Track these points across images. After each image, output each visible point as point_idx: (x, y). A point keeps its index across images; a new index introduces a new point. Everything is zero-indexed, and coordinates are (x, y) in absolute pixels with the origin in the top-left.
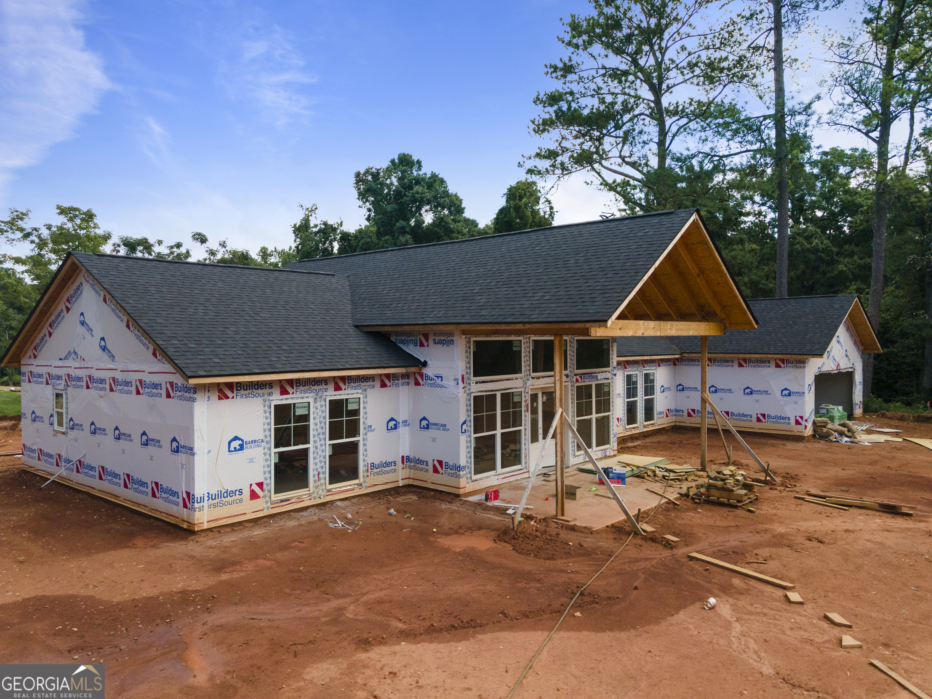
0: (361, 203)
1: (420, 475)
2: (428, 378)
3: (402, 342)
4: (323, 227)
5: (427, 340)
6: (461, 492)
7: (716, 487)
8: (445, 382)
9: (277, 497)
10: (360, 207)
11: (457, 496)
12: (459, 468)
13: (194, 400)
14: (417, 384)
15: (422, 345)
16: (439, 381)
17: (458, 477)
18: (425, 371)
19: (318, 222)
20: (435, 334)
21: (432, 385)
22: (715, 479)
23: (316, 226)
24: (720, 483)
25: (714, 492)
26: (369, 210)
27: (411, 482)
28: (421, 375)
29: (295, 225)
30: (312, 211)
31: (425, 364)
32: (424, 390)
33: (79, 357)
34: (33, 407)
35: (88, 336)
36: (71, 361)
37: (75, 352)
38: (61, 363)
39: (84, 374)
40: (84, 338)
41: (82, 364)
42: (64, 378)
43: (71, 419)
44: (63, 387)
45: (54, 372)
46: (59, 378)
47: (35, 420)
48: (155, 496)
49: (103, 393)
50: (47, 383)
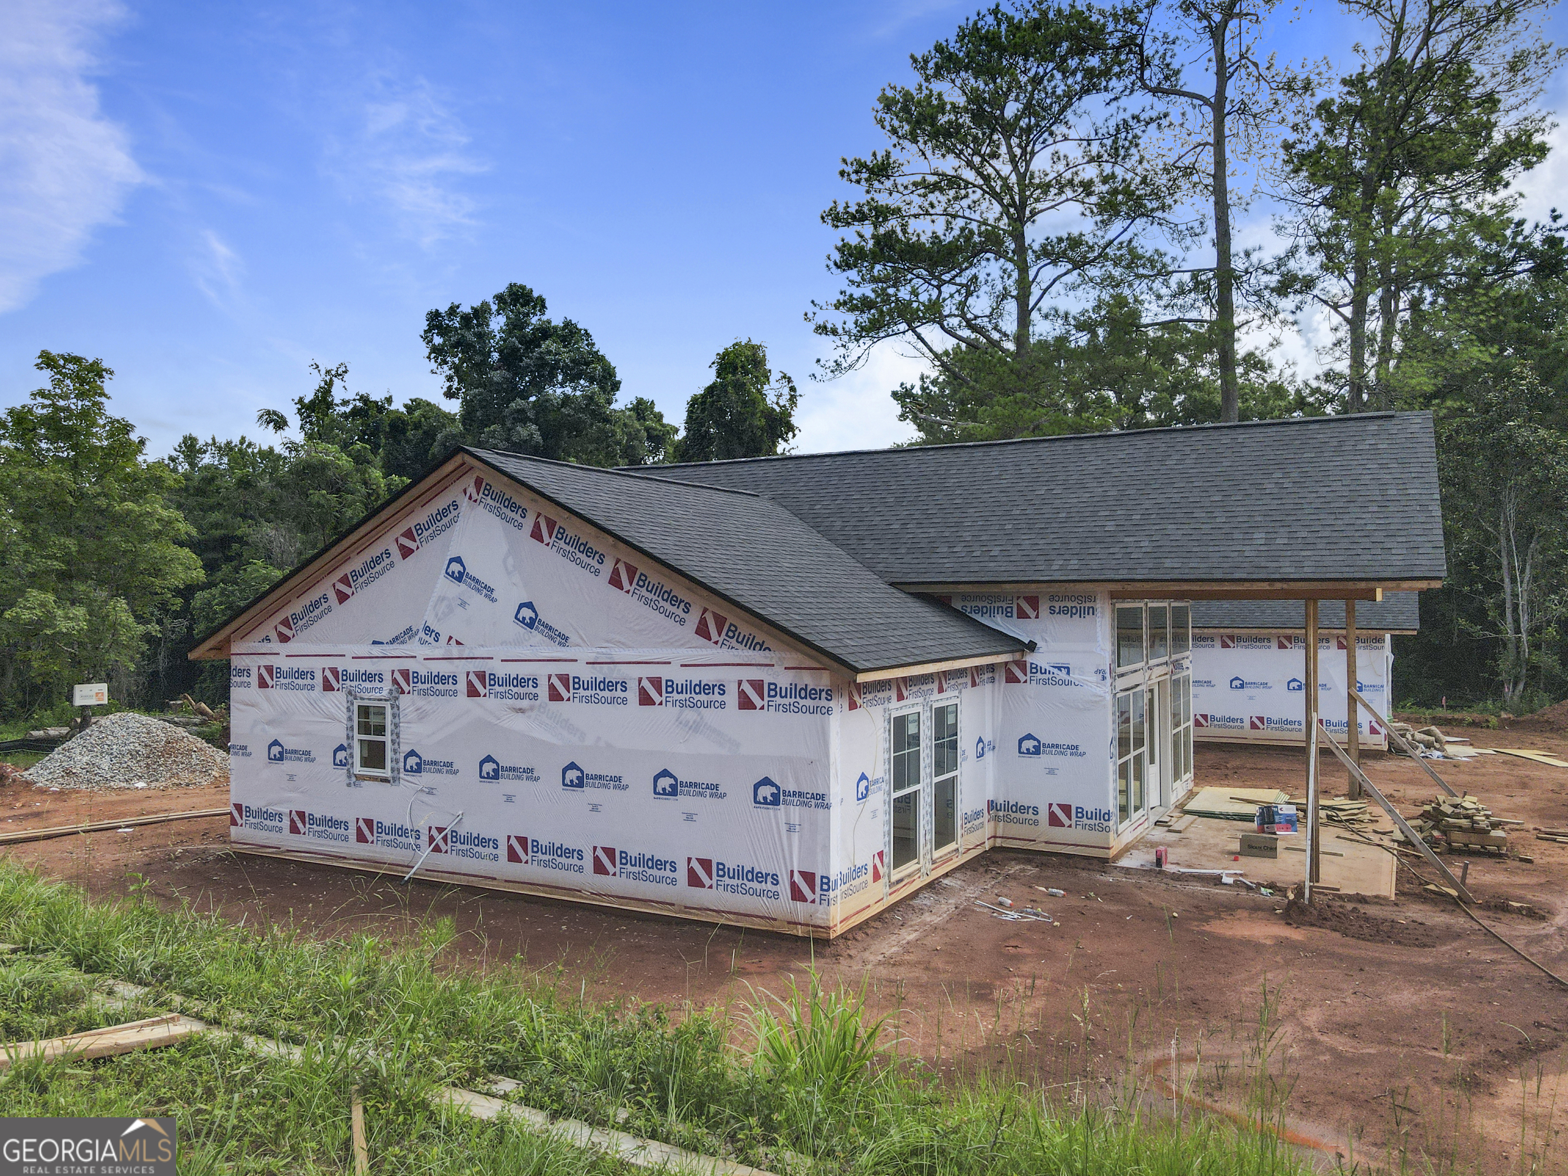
0: (433, 365)
2: (1036, 669)
3: (978, 610)
4: (359, 404)
5: (1035, 608)
6: (1112, 853)
7: (1460, 828)
8: (1074, 676)
9: (896, 875)
10: (432, 372)
11: (1104, 861)
12: (1107, 816)
13: (829, 711)
14: (1012, 679)
15: (1022, 615)
16: (1063, 675)
17: (1106, 830)
18: (1030, 658)
19: (350, 395)
20: (1052, 598)
21: (1045, 682)
22: (1457, 816)
23: (345, 403)
24: (1464, 822)
25: (1456, 835)
26: (450, 378)
27: (999, 843)
28: (1022, 666)
29: (301, 400)
30: (337, 375)
31: (1032, 646)
32: (1029, 690)
33: (443, 639)
34: (274, 733)
35: (477, 600)
36: (412, 647)
37: (428, 630)
38: (376, 651)
39: (460, 669)
40: (463, 604)
41: (455, 651)
42: (387, 677)
43: (412, 753)
44: (385, 693)
45: (353, 667)
46: (369, 677)
47: (281, 758)
48: (700, 884)
49: (525, 703)
50: (328, 687)
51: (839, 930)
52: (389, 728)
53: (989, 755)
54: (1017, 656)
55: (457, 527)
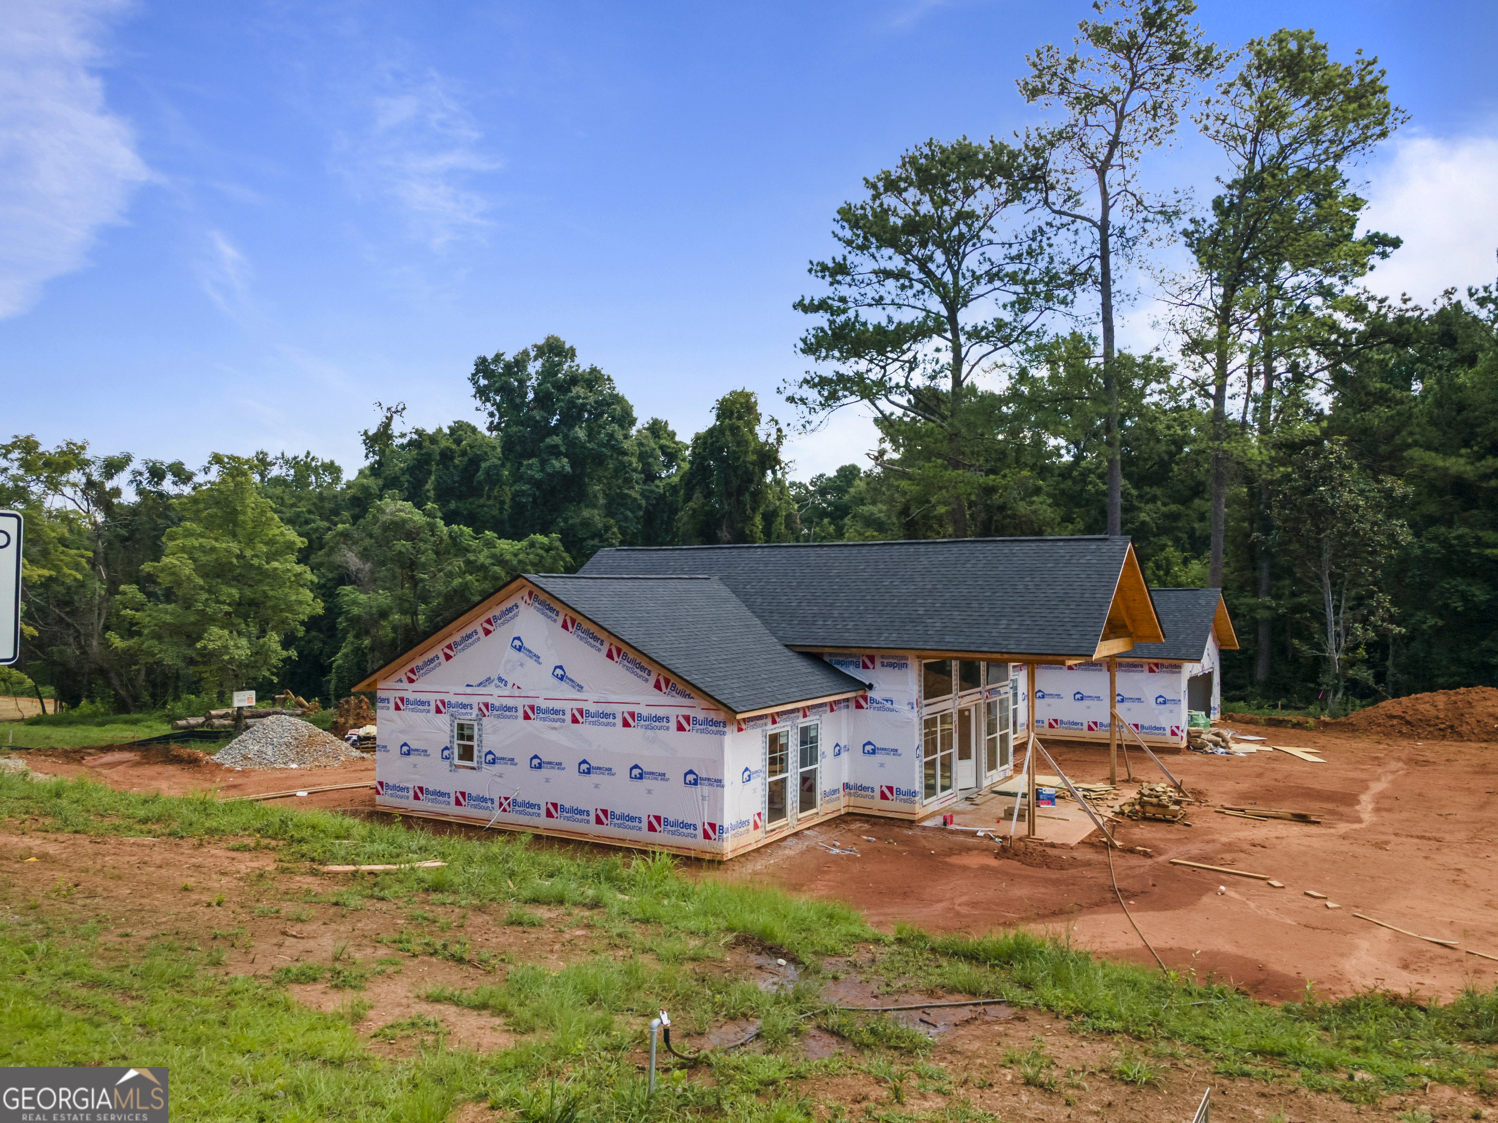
1: (860, 802)
2: (873, 700)
3: (839, 663)
4: (415, 437)
5: (873, 662)
6: (916, 817)
7: (1151, 804)
8: (895, 706)
9: (770, 827)
10: (477, 409)
11: (912, 822)
12: (914, 794)
13: (724, 733)
14: (859, 706)
15: (865, 667)
16: (888, 705)
17: (913, 802)
18: (870, 694)
19: (407, 429)
20: (883, 657)
21: (879, 709)
22: (1150, 796)
23: (403, 435)
24: (1154, 800)
25: (1149, 808)
26: (492, 415)
27: (851, 810)
28: (865, 698)
29: (366, 433)
30: (397, 412)
31: (870, 687)
32: (868, 714)
33: (510, 685)
34: (404, 739)
35: (530, 663)
36: (490, 689)
37: (500, 679)
38: (469, 690)
39: (519, 703)
40: (522, 665)
41: (517, 693)
42: (475, 707)
43: (490, 752)
44: (474, 716)
45: (454, 700)
46: (464, 706)
47: (408, 753)
48: (654, 830)
49: (558, 724)
50: (438, 711)
51: (730, 856)
52: (476, 737)
53: (844, 755)
54: (861, 693)
55: (518, 619)
